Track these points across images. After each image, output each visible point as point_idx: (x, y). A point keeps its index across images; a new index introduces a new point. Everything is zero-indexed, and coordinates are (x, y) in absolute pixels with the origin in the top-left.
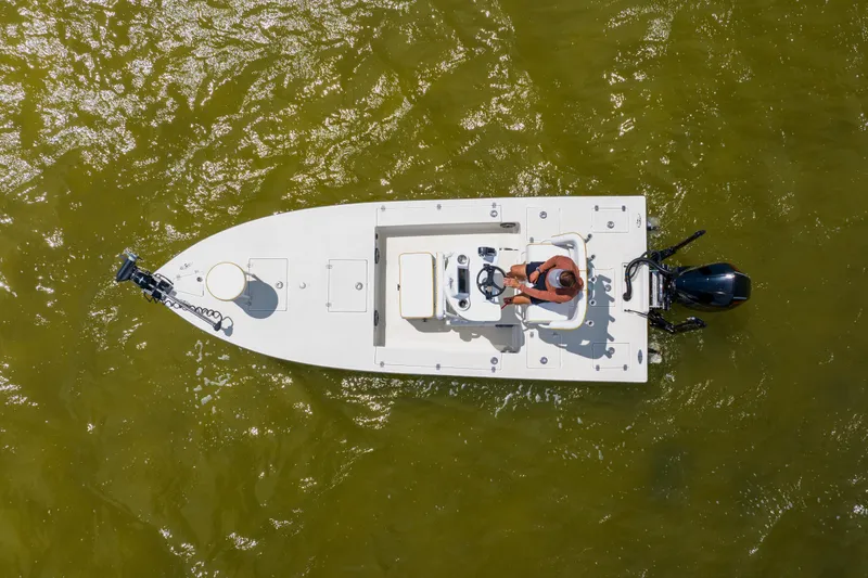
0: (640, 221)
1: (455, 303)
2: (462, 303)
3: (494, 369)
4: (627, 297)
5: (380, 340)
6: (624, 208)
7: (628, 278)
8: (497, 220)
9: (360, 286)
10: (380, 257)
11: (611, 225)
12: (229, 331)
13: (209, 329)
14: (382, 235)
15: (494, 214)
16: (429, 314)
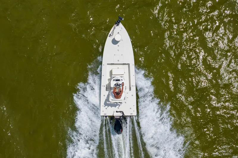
0: (132, 114)
1: (114, 79)
2: (114, 80)
3: (103, 86)
4: (117, 112)
5: (108, 64)
6: (134, 111)
7: (120, 112)
8: (131, 87)
9: (118, 61)
10: (124, 64)
11: (131, 108)
12: (109, 36)
13: (110, 34)
14: (128, 64)
15: (132, 86)
16: (113, 74)
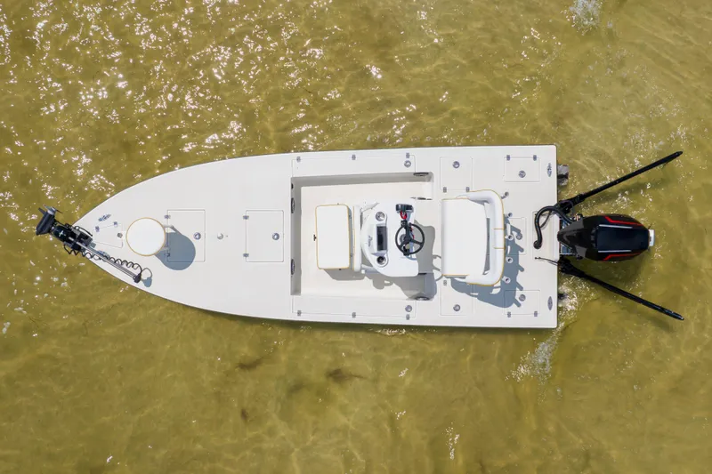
0: (549, 169)
1: (373, 259)
2: (381, 259)
3: (408, 318)
4: (538, 245)
5: (296, 290)
6: (535, 158)
7: (538, 228)
8: (411, 170)
9: (276, 237)
10: (295, 206)
11: (522, 174)
12: (148, 282)
13: (130, 281)
14: (297, 185)
15: (407, 164)
16: (345, 265)
